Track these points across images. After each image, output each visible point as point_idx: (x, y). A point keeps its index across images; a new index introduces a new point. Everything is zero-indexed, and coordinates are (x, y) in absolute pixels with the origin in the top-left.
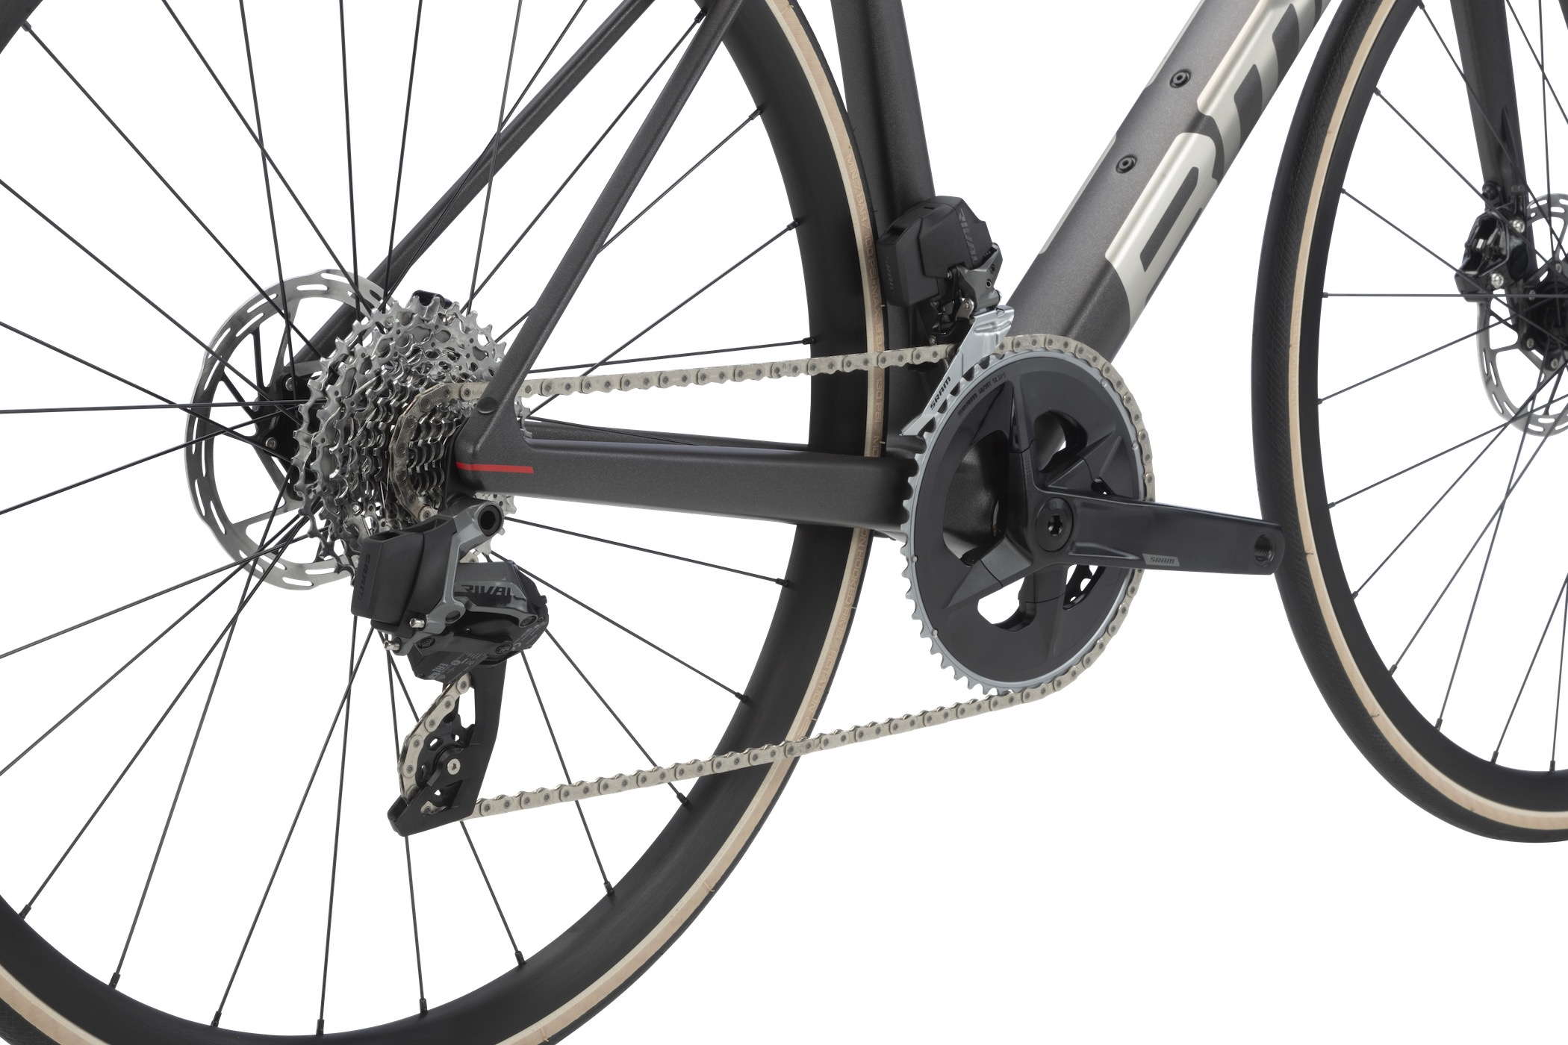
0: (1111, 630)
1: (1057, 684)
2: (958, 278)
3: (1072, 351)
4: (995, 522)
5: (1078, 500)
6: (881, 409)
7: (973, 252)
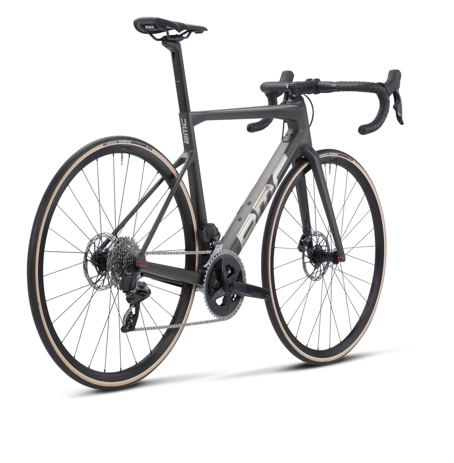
0: (238, 308)
1: (229, 318)
2: (213, 238)
3: (232, 253)
4: (219, 285)
5: (234, 282)
6: (198, 263)
7: (216, 233)
